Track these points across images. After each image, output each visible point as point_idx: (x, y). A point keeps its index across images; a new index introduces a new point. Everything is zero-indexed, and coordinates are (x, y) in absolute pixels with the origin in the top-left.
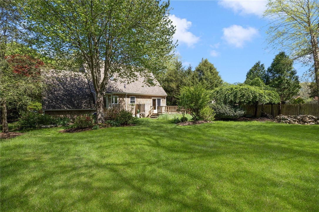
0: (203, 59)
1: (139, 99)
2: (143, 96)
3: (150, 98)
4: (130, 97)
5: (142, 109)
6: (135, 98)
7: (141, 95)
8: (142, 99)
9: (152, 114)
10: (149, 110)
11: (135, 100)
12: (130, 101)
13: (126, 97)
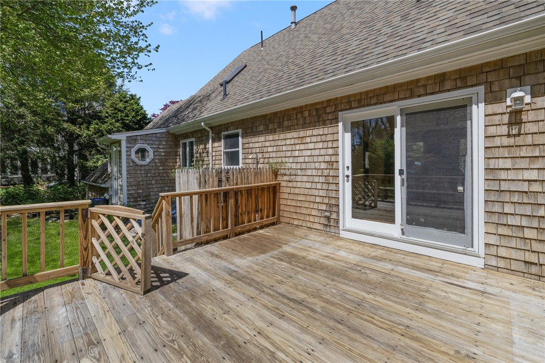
1: (256, 139)
3: (324, 124)
4: (223, 134)
11: (240, 149)
12: (224, 152)
13: (210, 137)
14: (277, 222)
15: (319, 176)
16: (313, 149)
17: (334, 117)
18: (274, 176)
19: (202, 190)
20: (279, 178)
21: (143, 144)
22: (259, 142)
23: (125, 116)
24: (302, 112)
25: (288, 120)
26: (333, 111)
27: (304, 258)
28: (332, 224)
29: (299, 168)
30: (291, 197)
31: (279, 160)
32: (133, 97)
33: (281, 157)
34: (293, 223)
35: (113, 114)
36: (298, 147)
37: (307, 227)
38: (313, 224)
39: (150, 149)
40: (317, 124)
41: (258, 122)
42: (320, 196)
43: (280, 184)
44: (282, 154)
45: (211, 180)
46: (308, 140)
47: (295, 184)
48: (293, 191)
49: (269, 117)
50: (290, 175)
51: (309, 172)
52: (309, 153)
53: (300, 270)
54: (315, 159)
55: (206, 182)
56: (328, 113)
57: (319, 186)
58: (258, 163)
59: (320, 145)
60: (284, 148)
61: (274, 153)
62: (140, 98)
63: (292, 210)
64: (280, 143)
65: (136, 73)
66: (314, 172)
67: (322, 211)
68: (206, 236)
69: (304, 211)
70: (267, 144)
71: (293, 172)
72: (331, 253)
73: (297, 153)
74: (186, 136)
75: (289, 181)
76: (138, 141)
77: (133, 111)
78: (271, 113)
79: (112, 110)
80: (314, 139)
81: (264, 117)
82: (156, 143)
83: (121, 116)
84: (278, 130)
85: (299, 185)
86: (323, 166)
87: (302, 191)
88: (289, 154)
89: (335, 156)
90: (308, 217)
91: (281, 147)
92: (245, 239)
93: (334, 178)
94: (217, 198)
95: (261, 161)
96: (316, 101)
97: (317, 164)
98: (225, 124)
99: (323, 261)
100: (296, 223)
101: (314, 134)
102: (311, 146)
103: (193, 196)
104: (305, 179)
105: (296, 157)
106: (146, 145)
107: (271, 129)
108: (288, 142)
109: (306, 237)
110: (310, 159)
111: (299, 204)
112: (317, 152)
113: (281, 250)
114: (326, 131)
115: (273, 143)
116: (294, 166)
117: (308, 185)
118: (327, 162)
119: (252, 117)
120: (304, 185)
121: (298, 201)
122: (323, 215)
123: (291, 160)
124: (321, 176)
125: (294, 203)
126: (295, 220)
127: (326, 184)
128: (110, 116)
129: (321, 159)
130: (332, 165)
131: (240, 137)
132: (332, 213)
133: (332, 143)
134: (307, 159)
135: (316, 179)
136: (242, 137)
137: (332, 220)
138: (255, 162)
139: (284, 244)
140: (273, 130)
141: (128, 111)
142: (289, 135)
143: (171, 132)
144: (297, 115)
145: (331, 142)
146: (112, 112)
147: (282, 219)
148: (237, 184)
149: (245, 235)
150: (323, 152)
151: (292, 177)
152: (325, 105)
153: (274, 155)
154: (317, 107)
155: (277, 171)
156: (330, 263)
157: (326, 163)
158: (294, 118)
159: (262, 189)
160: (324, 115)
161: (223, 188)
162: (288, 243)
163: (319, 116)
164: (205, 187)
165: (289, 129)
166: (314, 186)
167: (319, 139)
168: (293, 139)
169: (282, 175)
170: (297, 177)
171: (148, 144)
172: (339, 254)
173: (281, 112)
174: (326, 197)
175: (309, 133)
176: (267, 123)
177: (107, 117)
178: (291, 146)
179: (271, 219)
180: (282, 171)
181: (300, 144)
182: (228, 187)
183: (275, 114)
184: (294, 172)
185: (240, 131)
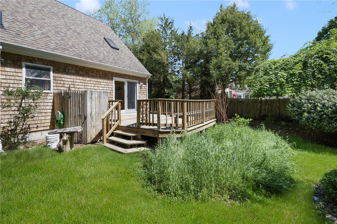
0: (221, 6)
1: (69, 77)
2: (84, 68)
3: (108, 79)
4: (24, 64)
5: (73, 109)
6: (49, 70)
7: (76, 66)
8: (81, 78)
9: (113, 128)
10: (104, 113)
11: (52, 80)
26: (111, 76)
84: (85, 75)
101: (104, 82)
102: (103, 86)
107: (81, 74)
114: (109, 82)
131: (51, 72)
142: (92, 80)
144: (96, 72)
150: (107, 89)
160: (108, 76)
165: (92, 77)
167: (106, 84)
168: (94, 82)
173: (87, 68)
176: (78, 70)
178: (93, 85)
181: (98, 84)
185: (51, 68)
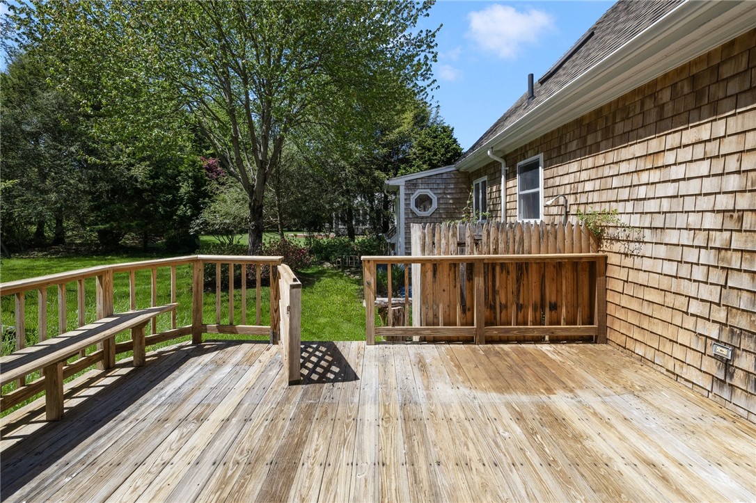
4: (519, 166)
11: (541, 189)
12: (519, 195)
13: (503, 172)
14: (596, 337)
15: (700, 247)
16: (684, 179)
17: (747, 86)
18: (592, 241)
19: (427, 257)
20: (606, 246)
21: (424, 189)
22: (570, 173)
23: (433, 156)
24: (654, 96)
25: (623, 120)
26: (741, 69)
27: (577, 438)
28: (737, 381)
29: (647, 225)
30: (629, 289)
31: (606, 207)
32: (445, 129)
33: (610, 202)
34: (632, 349)
35: (421, 154)
36: (644, 177)
37: (668, 370)
38: (682, 367)
39: (433, 195)
40: (694, 114)
41: (568, 137)
42: (702, 300)
43: (606, 258)
44: (611, 195)
45: (443, 241)
46: (670, 158)
47: (638, 262)
48: (633, 276)
49: (587, 122)
50: (628, 241)
51: (672, 237)
52: (671, 189)
53: (536, 460)
54: (689, 204)
55: (434, 243)
56: (728, 79)
57: (699, 273)
58: (567, 214)
59: (703, 168)
60: (616, 182)
61: (596, 194)
62: (453, 129)
63: (632, 318)
64: (607, 171)
65: (433, 98)
66: (686, 238)
67: (709, 341)
68: (428, 329)
69: (659, 329)
70: (584, 175)
71: (634, 235)
72: (674, 461)
73: (642, 192)
74: (478, 173)
75: (626, 255)
76: (419, 186)
77: (443, 147)
78: (590, 113)
79: (420, 150)
80: (685, 154)
81: (579, 122)
82: (441, 187)
83: (429, 155)
84: (603, 144)
85: (647, 264)
86: (711, 221)
87: (654, 280)
88: (624, 194)
89: (748, 194)
90: (669, 344)
91: (610, 179)
92: (497, 353)
93: (747, 256)
94: (455, 272)
95: (573, 210)
96: (692, 58)
97: (692, 217)
98: (521, 148)
99: (624, 469)
100: (640, 350)
101: (685, 142)
102: (677, 172)
103: (412, 264)
104: (661, 251)
105: (641, 199)
106: (429, 190)
107: (591, 146)
108: (624, 167)
109: (644, 389)
110: (676, 205)
111: (646, 309)
112: (693, 187)
113: (544, 398)
114: (719, 128)
115: (593, 174)
116: (636, 221)
117: (670, 268)
118: (724, 211)
119: (559, 128)
120: (657, 266)
121: (645, 303)
122: (710, 351)
123: (629, 207)
124: (706, 248)
125: (635, 305)
126: (638, 344)
127: (719, 272)
128: (418, 157)
129: (704, 203)
130: (741, 219)
131: (540, 168)
132: (738, 352)
133: (740, 160)
134: (666, 205)
135: (691, 256)
136: (544, 167)
137: (738, 374)
138: (563, 213)
139: (566, 387)
140: (593, 147)
141: (437, 148)
142: (626, 153)
143: (461, 170)
144: (642, 105)
145: (736, 156)
146: (420, 152)
147: (611, 335)
148: (496, 252)
149: (506, 347)
150: (710, 185)
151: (632, 246)
152: (715, 62)
153: (595, 197)
154: (694, 71)
155: (602, 230)
156: (647, 489)
157: (720, 216)
158: (638, 110)
159: (559, 264)
160: (713, 88)
161: (466, 256)
162: (578, 392)
163: (698, 94)
164: (432, 252)
165: (626, 138)
166: (684, 271)
167: (699, 151)
168: (634, 161)
169: (611, 239)
170: (643, 246)
171: (431, 189)
172: (703, 475)
173: (610, 105)
174: (719, 305)
175: (673, 140)
176: (584, 133)
177: (415, 159)
178: (629, 177)
179: (580, 328)
180: (611, 231)
181: (649, 169)
182: (476, 256)
183: (598, 112)
184: (636, 235)
185: (541, 156)
